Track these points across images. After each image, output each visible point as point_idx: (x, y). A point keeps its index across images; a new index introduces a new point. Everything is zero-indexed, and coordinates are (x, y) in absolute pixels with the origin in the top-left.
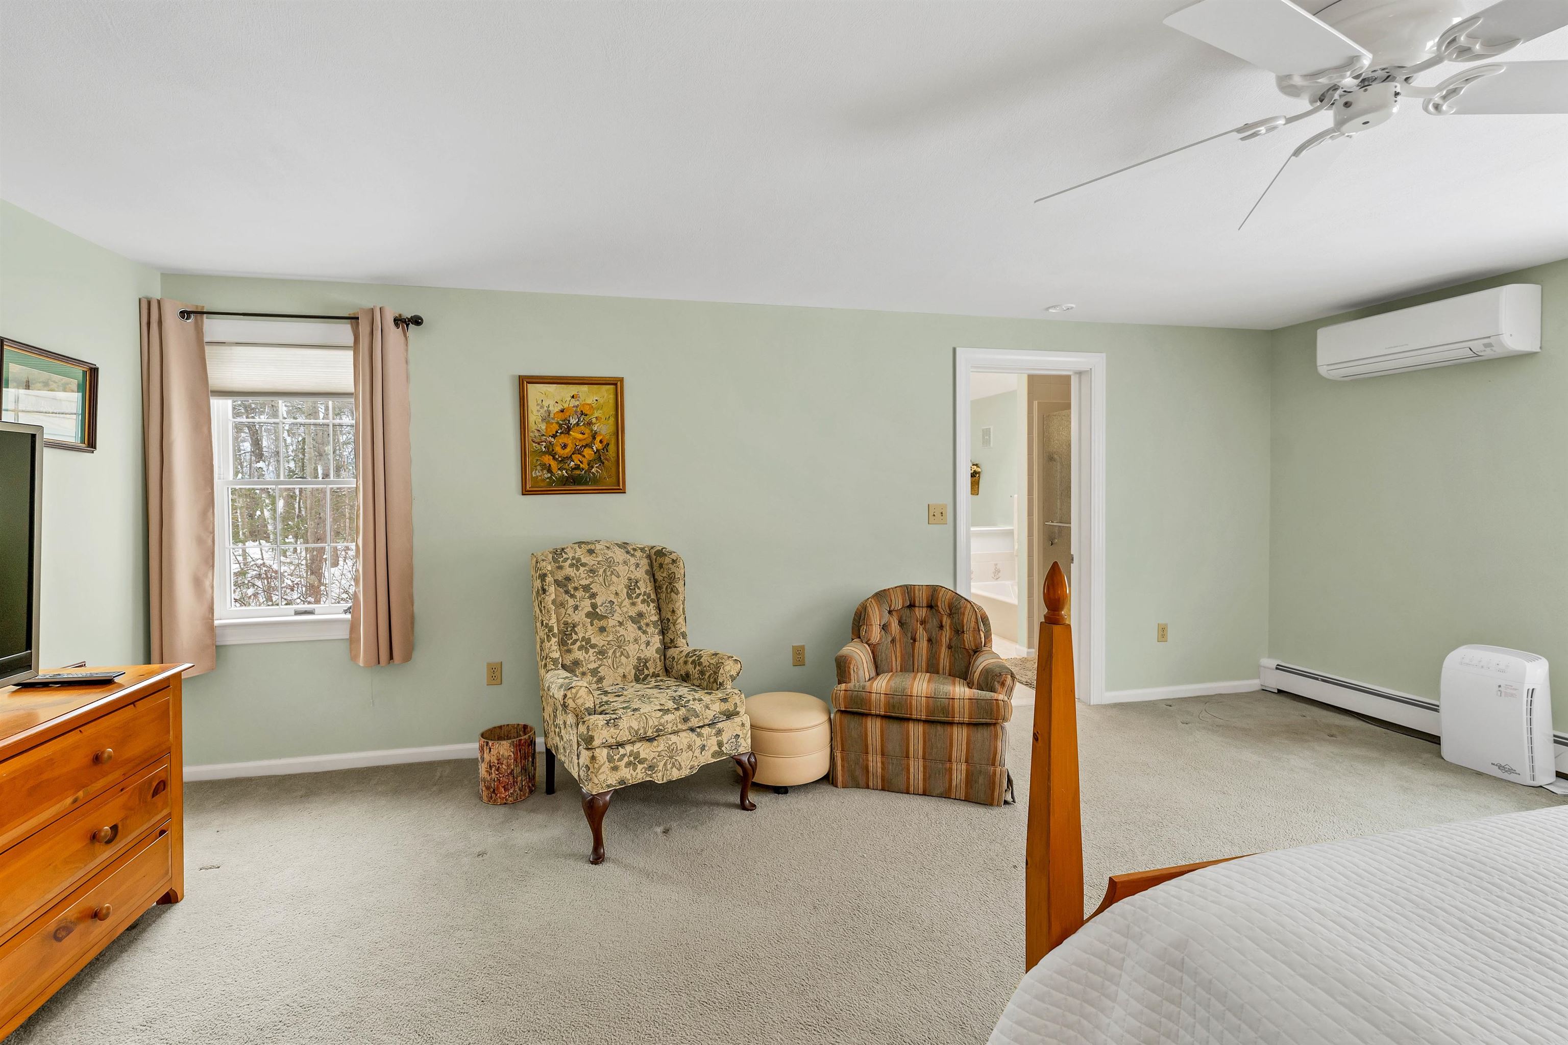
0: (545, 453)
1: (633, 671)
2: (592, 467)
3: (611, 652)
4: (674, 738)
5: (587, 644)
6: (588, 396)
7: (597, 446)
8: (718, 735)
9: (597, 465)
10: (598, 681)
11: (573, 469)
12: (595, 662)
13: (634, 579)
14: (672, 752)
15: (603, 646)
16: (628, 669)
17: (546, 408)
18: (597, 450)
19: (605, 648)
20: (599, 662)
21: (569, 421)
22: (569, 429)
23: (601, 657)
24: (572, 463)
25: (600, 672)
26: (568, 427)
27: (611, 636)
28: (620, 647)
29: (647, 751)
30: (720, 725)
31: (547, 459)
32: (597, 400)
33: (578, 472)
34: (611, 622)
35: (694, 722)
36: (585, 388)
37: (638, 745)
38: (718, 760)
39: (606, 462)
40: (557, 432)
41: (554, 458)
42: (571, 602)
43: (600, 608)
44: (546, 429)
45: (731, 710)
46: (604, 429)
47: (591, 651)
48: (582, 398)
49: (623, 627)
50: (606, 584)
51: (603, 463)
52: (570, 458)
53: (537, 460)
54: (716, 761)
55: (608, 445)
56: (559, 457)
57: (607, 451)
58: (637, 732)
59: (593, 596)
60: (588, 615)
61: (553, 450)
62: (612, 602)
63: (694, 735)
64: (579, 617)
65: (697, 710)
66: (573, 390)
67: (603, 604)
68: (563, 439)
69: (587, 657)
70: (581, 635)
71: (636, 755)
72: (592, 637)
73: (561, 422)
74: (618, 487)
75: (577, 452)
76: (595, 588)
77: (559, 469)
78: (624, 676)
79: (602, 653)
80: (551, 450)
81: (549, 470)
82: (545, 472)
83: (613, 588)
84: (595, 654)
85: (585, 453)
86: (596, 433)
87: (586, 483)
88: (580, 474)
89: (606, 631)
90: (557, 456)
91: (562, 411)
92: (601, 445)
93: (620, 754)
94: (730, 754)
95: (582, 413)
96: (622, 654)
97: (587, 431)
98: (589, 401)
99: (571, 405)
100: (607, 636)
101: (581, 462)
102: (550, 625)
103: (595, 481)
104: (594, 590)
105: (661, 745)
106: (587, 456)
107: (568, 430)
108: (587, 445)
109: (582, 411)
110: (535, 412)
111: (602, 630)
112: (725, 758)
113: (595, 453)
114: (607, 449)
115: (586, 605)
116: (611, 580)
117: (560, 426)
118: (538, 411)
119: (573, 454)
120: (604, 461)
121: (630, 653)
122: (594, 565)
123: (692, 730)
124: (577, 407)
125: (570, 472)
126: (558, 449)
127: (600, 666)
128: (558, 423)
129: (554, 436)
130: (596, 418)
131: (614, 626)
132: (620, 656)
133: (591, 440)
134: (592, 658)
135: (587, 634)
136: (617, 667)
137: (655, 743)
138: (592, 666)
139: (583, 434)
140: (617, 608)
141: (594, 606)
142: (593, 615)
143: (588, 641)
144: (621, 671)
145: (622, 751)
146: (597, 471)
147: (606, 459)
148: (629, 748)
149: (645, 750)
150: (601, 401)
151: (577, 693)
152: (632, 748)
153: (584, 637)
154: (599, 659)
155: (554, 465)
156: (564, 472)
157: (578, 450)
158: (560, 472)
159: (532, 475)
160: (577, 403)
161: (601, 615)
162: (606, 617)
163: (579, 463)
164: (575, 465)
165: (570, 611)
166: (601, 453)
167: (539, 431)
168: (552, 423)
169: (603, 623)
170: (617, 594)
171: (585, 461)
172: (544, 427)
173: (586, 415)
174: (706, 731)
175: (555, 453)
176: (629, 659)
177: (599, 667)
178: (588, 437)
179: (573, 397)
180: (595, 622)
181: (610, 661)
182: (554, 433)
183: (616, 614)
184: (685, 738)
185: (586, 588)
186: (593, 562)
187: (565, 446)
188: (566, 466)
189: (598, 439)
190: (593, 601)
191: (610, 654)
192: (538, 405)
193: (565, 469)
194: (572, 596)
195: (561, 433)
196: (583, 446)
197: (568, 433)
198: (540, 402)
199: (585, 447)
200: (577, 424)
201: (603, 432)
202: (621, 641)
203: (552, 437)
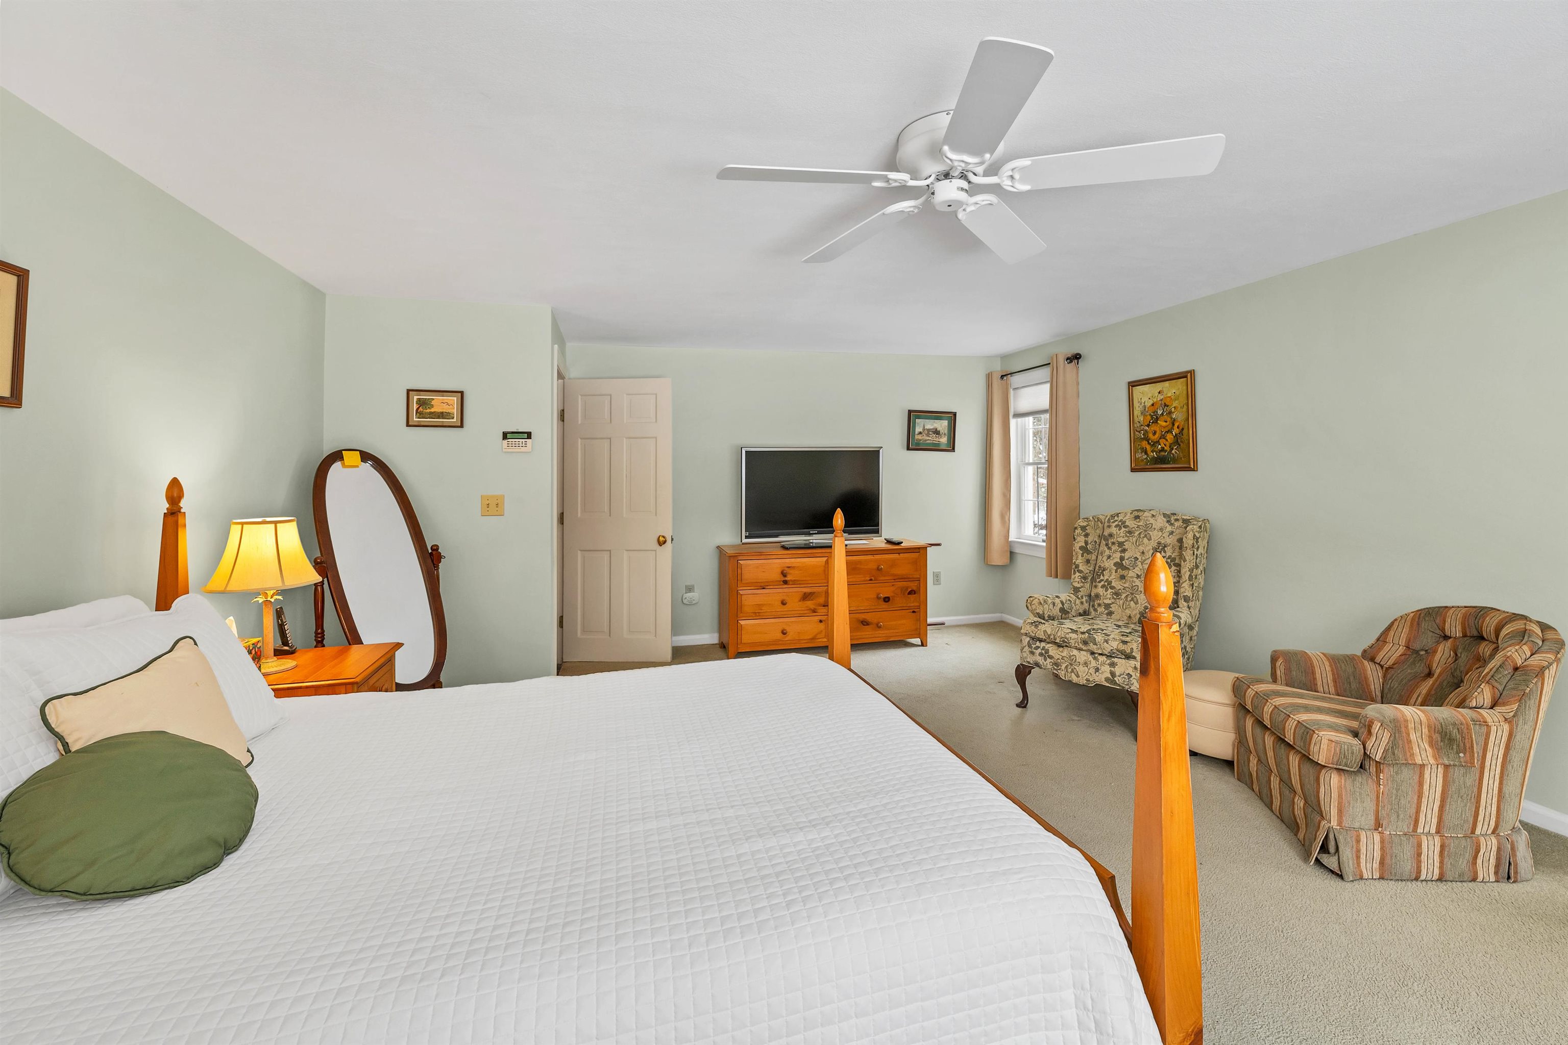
0: (1143, 439)
1: (1138, 616)
2: (1173, 449)
3: (1124, 596)
4: (1075, 652)
5: (1108, 584)
6: (1172, 390)
7: (1175, 431)
8: (1111, 666)
9: (1176, 447)
10: (1108, 614)
11: (1161, 451)
12: (1110, 599)
13: (1163, 544)
14: (1072, 661)
15: (1120, 589)
16: (1134, 612)
17: (1143, 404)
18: (1176, 434)
19: (1120, 591)
20: (1113, 601)
21: (1157, 412)
22: (1157, 419)
23: (1115, 597)
24: (1160, 446)
25: (1111, 608)
26: (1157, 417)
27: (1128, 584)
28: (1132, 594)
29: (1055, 652)
30: (1116, 660)
31: (1144, 444)
32: (1174, 393)
33: (1163, 453)
34: (1131, 574)
35: (1092, 647)
36: (1167, 384)
37: (1050, 645)
38: (1112, 686)
39: (1182, 444)
40: (1150, 422)
41: (1149, 443)
42: (1107, 552)
43: (1126, 561)
44: (1143, 420)
45: (1127, 652)
46: (1179, 416)
47: (1110, 590)
48: (1165, 392)
49: (1139, 579)
50: (1137, 544)
51: (1180, 445)
52: (1158, 442)
53: (1139, 445)
54: (1110, 686)
55: (1183, 429)
56: (1152, 442)
57: (1182, 435)
58: (1049, 636)
59: (1124, 551)
60: (1115, 564)
61: (1148, 437)
62: (1136, 559)
63: (1091, 657)
64: (1109, 564)
65: (1097, 639)
66: (1159, 387)
67: (1129, 558)
68: (1154, 427)
69: (1105, 594)
70: (1106, 577)
71: (1047, 651)
72: (1113, 581)
73: (1152, 414)
74: (1190, 467)
75: (1162, 437)
76: (1127, 545)
77: (1152, 451)
78: (1130, 617)
79: (1117, 594)
80: (1146, 436)
81: (1146, 453)
82: (1143, 454)
83: (1141, 548)
84: (1111, 594)
85: (1167, 438)
86: (1174, 420)
87: (1168, 463)
88: (1164, 455)
89: (1125, 579)
90: (1150, 441)
91: (1153, 405)
92: (1178, 430)
93: (1036, 645)
94: (1123, 687)
95: (1166, 405)
96: (1132, 599)
97: (1169, 419)
98: (1169, 395)
99: (1159, 399)
100: (1125, 583)
101: (1165, 445)
102: (1077, 563)
103: (1175, 460)
104: (1126, 547)
105: (1065, 652)
106: (1169, 440)
107: (1156, 421)
108: (1169, 430)
109: (1165, 403)
110: (1137, 407)
111: (1123, 577)
112: (1118, 688)
113: (1174, 437)
114: (1182, 434)
115: (1116, 557)
116: (1142, 541)
117: (1152, 416)
118: (1139, 407)
119: (1160, 439)
120: (1180, 443)
121: (1139, 600)
122: (1134, 528)
123: (1093, 653)
124: (1161, 400)
125: (1158, 454)
126: (1151, 435)
127: (1113, 603)
128: (1150, 415)
129: (1148, 426)
130: (1174, 407)
131: (1132, 577)
132: (1131, 601)
133: (1171, 426)
134: (1109, 596)
135: (1111, 578)
136: (1126, 608)
137: (1061, 649)
138: (1108, 601)
139: (1166, 422)
140: (1139, 564)
141: (1122, 559)
142: (1119, 565)
143: (1110, 583)
144: (1128, 612)
145: (1038, 644)
146: (1176, 452)
147: (1182, 442)
148: (1043, 644)
149: (1053, 650)
150: (1177, 393)
151: (1033, 600)
152: (1045, 645)
153: (1107, 579)
154: (1113, 598)
155: (1148, 448)
156: (1154, 453)
157: (1163, 435)
158: (1152, 454)
159: (1135, 456)
160: (1162, 397)
161: (1125, 566)
162: (1128, 569)
163: (1164, 446)
164: (1161, 447)
165: (1105, 558)
166: (1178, 437)
167: (1139, 422)
168: (1147, 416)
169: (1124, 573)
170: (1143, 553)
171: (1168, 444)
172: (1142, 419)
173: (1168, 406)
174: (1102, 659)
175: (1149, 439)
176: (1137, 605)
177: (1111, 604)
178: (1169, 424)
179: (1159, 393)
180: (1119, 570)
181: (1121, 602)
182: (1148, 423)
183: (1137, 568)
184: (1083, 656)
185: (1121, 544)
186: (1134, 526)
187: (1155, 433)
188: (1156, 449)
189: (1176, 425)
190: (1123, 555)
191: (1123, 597)
192: (1139, 402)
193: (1155, 451)
194: (1109, 548)
195: (1152, 423)
196: (1166, 432)
197: (1157, 422)
198: (1140, 400)
199: (1167, 432)
200: (1162, 414)
201: (1179, 420)
202: (1134, 589)
203: (1147, 426)
